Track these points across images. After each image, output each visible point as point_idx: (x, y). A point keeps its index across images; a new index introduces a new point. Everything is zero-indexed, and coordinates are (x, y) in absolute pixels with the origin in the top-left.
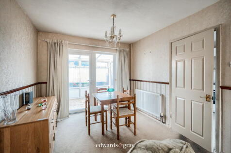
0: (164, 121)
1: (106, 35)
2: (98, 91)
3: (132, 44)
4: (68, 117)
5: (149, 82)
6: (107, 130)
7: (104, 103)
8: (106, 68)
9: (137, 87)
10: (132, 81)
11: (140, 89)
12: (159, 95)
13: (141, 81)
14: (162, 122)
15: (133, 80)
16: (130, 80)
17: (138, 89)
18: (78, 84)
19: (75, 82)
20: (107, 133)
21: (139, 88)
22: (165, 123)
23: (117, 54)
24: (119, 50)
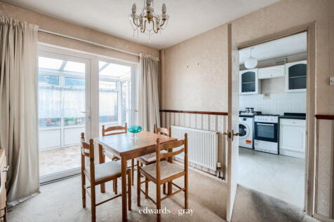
0: (222, 176)
1: (134, 12)
2: (106, 133)
3: (164, 50)
4: (38, 191)
5: (195, 113)
6: (130, 209)
7: (125, 156)
8: (113, 91)
9: (172, 123)
10: (164, 113)
11: (179, 126)
12: (214, 133)
13: (182, 112)
14: (220, 177)
15: (166, 111)
16: (161, 111)
17: (174, 125)
18: (58, 120)
19: (51, 116)
20: (132, 216)
21: (177, 123)
22: (223, 178)
23: (139, 65)
24: (143, 58)
